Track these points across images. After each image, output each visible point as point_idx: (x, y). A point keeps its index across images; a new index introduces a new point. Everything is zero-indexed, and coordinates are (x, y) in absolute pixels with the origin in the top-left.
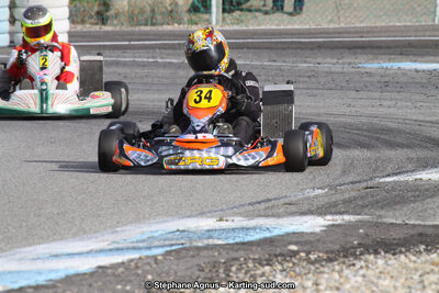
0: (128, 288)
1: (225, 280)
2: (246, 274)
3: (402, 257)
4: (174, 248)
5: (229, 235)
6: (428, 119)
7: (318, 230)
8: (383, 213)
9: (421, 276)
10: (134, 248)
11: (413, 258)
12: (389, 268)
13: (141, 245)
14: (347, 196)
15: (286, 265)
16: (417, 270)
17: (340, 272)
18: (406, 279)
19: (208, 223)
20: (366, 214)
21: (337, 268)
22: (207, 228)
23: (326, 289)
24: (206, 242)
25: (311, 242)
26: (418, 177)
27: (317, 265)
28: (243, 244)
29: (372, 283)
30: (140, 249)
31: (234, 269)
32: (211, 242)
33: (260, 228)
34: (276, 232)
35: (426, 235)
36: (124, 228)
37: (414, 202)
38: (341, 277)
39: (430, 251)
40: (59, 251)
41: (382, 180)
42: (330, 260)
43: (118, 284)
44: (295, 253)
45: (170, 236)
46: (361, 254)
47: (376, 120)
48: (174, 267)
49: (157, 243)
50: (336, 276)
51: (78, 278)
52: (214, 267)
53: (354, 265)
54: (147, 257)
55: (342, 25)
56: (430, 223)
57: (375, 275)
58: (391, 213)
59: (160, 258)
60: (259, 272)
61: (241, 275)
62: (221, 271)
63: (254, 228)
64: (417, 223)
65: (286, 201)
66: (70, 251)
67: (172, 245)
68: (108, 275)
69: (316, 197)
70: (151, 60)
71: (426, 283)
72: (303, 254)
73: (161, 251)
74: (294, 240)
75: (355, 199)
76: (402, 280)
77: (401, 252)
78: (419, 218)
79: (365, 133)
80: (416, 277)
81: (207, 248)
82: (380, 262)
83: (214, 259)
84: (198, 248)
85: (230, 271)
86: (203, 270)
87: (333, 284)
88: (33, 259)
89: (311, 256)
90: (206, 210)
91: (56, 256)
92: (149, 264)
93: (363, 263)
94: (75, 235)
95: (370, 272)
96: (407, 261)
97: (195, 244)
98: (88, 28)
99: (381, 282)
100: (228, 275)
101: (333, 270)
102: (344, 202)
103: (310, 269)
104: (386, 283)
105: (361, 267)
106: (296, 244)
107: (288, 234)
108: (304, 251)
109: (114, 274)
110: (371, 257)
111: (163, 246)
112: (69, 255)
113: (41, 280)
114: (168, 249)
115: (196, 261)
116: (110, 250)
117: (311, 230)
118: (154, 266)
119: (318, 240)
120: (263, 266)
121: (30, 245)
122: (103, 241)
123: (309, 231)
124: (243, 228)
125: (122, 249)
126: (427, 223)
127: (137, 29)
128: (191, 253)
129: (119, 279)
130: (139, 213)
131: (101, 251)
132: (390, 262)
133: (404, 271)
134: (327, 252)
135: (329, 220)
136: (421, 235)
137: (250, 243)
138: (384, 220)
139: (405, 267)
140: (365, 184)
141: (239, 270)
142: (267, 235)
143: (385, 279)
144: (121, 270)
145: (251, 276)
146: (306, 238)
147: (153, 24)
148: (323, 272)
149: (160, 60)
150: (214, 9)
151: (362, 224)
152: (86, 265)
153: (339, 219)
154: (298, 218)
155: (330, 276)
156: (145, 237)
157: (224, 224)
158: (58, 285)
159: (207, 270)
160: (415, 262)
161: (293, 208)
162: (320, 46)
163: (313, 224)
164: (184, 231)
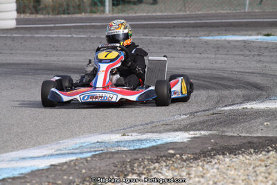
0: (71, 178)
1: (131, 172)
2: (144, 168)
3: (241, 156)
4: (97, 153)
5: (130, 144)
6: (247, 71)
7: (185, 140)
8: (225, 129)
9: (253, 168)
10: (72, 153)
11: (248, 157)
12: (233, 163)
13: (76, 151)
14: (201, 119)
15: (168, 162)
16: (250, 164)
17: (203, 166)
18: (245, 170)
19: (116, 137)
20: (214, 130)
21: (200, 164)
22: (116, 140)
23: (195, 177)
24: (117, 149)
25: (181, 148)
26: (245, 106)
27: (188, 162)
28: (140, 149)
29: (224, 173)
30: (76, 153)
31: (136, 165)
32: (119, 149)
33: (149, 140)
34: (159, 142)
35: (254, 143)
36: (64, 141)
37: (243, 122)
38: (203, 169)
39: (257, 152)
40: (25, 156)
41: (222, 109)
42: (195, 159)
43: (65, 175)
44: (173, 155)
45: (94, 145)
46: (215, 155)
47: (214, 72)
48: (98, 165)
49: (86, 150)
50: (201, 169)
51: (39, 172)
52: (123, 164)
53: (211, 162)
54: (81, 159)
55: (188, 13)
56: (255, 135)
57: (224, 168)
58: (230, 130)
59: (89, 159)
60: (152, 167)
61: (141, 169)
62: (128, 166)
63: (146, 140)
64: (247, 135)
65: (164, 123)
66: (31, 156)
67: (95, 151)
68: (57, 170)
69: (182, 120)
70: (69, 36)
71: (258, 172)
72: (178, 156)
73: (89, 155)
74: (171, 147)
75: (207, 121)
76: (242, 171)
77: (239, 154)
78: (248, 132)
79: (208, 80)
80: (251, 169)
81: (118, 152)
82: (227, 160)
83: (123, 159)
84: (112, 153)
85: (134, 167)
86: (116, 167)
87: (199, 174)
88: (9, 161)
89: (183, 157)
90: (114, 129)
91: (24, 159)
92: (82, 163)
93: (216, 161)
94: (34, 146)
95: (221, 166)
96: (244, 159)
97: (110, 150)
98: (27, 16)
99: (229, 172)
100: (133, 169)
101: (198, 165)
102: (200, 123)
103: (183, 165)
104: (233, 172)
105: (216, 163)
106: (173, 149)
107: (167, 143)
108: (178, 154)
109: (61, 170)
110: (221, 157)
111: (90, 152)
112: (31, 158)
113: (16, 174)
114: (94, 153)
115: (112, 161)
116: (57, 155)
117: (181, 141)
118: (86, 164)
119: (186, 147)
120: (154, 163)
121: (6, 152)
122: (51, 149)
123: (179, 141)
124: (139, 140)
125: (65, 154)
126: (253, 135)
127: (59, 16)
128: (108, 156)
129: (65, 172)
130: (72, 131)
131: (52, 155)
132: (234, 160)
133: (243, 165)
134: (193, 154)
135: (191, 134)
136: (250, 142)
137: (144, 149)
138: (227, 134)
139: (243, 163)
140: (212, 112)
141: (139, 166)
142: (154, 144)
143: (231, 170)
144: (65, 167)
145: (147, 169)
146: (179, 146)
147: (68, 14)
148: (192, 167)
149: (75, 36)
150: (107, 4)
151: (213, 136)
152: (43, 164)
153: (198, 134)
154: (172, 133)
155: (196, 168)
156: (77, 146)
157: (126, 138)
158: (27, 177)
159: (119, 166)
160: (249, 159)
161: (169, 127)
162: (174, 26)
163: (182, 137)
164: (102, 142)
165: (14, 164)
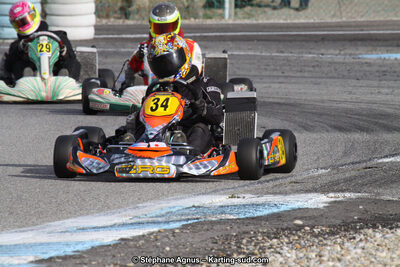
1: (237, 251)
2: (255, 246)
3: (398, 230)
4: (190, 222)
5: (241, 210)
7: (321, 206)
8: (380, 190)
10: (154, 223)
12: (386, 241)
13: (160, 219)
14: (348, 175)
15: (292, 238)
17: (341, 244)
19: (221, 200)
20: (365, 192)
21: (339, 240)
22: (221, 204)
23: (329, 260)
24: (219, 217)
25: (315, 217)
27: (321, 238)
28: (253, 218)
29: (371, 254)
30: (159, 223)
31: (244, 241)
32: (223, 217)
33: (269, 205)
34: (283, 208)
36: (145, 204)
38: (342, 249)
40: (85, 225)
41: (380, 161)
42: (332, 234)
44: (300, 228)
45: (187, 212)
46: (361, 228)
48: (190, 240)
49: (175, 218)
50: (338, 248)
51: (103, 249)
52: (227, 239)
53: (354, 238)
54: (166, 230)
57: (373, 247)
58: (388, 191)
59: (177, 231)
60: (267, 244)
61: (251, 247)
62: (233, 243)
63: (263, 205)
65: (293, 180)
66: (95, 225)
67: (188, 220)
68: (130, 247)
69: (320, 176)
72: (307, 229)
73: (178, 225)
74: (299, 215)
75: (355, 178)
76: (398, 252)
77: (397, 227)
81: (220, 222)
82: (378, 235)
83: (227, 232)
84: (212, 222)
85: (241, 243)
86: (216, 243)
87: (334, 255)
88: (62, 232)
89: (315, 230)
90: (219, 188)
91: (83, 229)
92: (167, 236)
93: (362, 236)
94: (99, 211)
97: (209, 219)
98: (112, 21)
99: (379, 254)
100: (239, 247)
101: (335, 243)
102: (346, 181)
103: (314, 242)
104: (384, 254)
105: (361, 240)
106: (301, 219)
107: (294, 210)
108: (309, 226)
109: (135, 246)
110: (370, 231)
111: (180, 221)
112: (94, 228)
113: (69, 251)
114: (185, 223)
115: (210, 234)
116: (132, 224)
118: (172, 238)
119: (322, 215)
120: (271, 239)
121: (59, 219)
122: (126, 216)
123: (313, 207)
124: (253, 205)
125: (143, 223)
128: (206, 227)
129: (140, 249)
131: (124, 225)
132: (387, 236)
134: (330, 226)
135: (331, 197)
137: (260, 218)
138: (382, 197)
140: (364, 165)
141: (249, 242)
142: (275, 210)
143: (383, 251)
144: (141, 242)
145: (260, 248)
146: (310, 214)
148: (325, 245)
151: (362, 200)
152: (109, 238)
153: (340, 197)
154: (303, 195)
155: (332, 247)
156: (163, 212)
157: (235, 201)
158: (85, 255)
159: (220, 243)
161: (298, 186)
163: (317, 201)
164: (199, 207)
165: (68, 238)
